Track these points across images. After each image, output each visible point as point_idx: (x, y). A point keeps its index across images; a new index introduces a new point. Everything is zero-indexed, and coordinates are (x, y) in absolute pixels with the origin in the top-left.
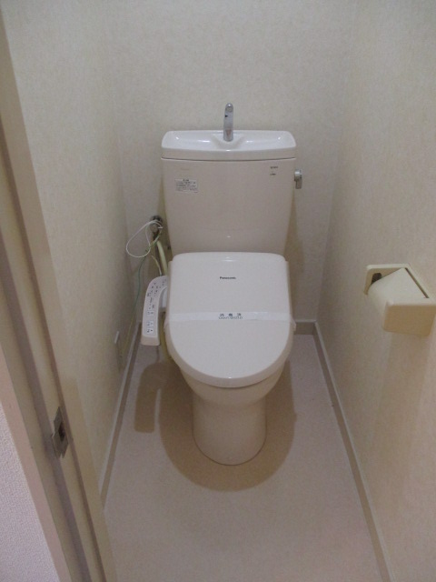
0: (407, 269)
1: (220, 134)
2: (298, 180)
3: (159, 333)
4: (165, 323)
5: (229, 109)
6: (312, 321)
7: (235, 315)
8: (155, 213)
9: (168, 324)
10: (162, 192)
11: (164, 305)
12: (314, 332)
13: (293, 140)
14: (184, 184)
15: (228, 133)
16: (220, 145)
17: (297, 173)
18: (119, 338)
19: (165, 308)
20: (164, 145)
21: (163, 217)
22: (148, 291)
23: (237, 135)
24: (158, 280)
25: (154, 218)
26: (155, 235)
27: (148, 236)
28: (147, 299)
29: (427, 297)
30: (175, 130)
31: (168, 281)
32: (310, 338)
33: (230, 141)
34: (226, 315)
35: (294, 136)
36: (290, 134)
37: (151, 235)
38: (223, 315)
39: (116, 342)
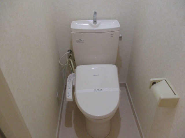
0: (165, 80)
1: (92, 21)
2: (120, 38)
3: (73, 97)
4: (75, 93)
5: (95, 13)
6: (125, 82)
7: (100, 90)
8: (69, 49)
9: (76, 94)
10: (71, 42)
11: (74, 84)
12: (125, 86)
13: (119, 24)
14: (79, 41)
15: (95, 21)
16: (92, 26)
17: (120, 35)
18: (58, 95)
19: (74, 86)
20: (72, 27)
21: (72, 50)
22: (68, 79)
23: (98, 22)
24: (71, 75)
25: (69, 51)
26: (69, 57)
27: (67, 58)
28: (68, 83)
29: (175, 94)
30: (75, 20)
31: (75, 76)
32: (124, 88)
33: (96, 24)
34: (97, 90)
35: (118, 21)
36: (117, 21)
37: (68, 57)
38: (95, 90)
39: (57, 97)
